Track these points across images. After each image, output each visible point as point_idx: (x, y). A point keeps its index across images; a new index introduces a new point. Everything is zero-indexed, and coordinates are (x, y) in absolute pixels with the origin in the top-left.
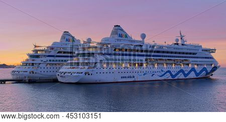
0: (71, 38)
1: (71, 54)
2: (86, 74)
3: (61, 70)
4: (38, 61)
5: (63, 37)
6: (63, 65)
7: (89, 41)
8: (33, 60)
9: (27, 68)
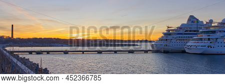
0: (196, 21)
1: (196, 32)
2: (208, 47)
3: (188, 44)
4: (170, 37)
5: (189, 20)
6: (189, 40)
7: (211, 21)
8: (167, 37)
9: (162, 43)
